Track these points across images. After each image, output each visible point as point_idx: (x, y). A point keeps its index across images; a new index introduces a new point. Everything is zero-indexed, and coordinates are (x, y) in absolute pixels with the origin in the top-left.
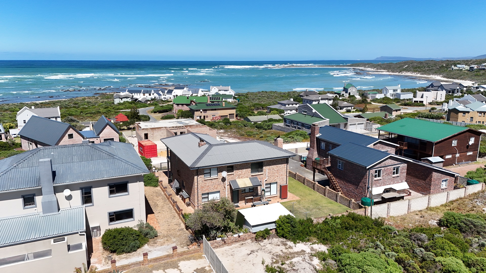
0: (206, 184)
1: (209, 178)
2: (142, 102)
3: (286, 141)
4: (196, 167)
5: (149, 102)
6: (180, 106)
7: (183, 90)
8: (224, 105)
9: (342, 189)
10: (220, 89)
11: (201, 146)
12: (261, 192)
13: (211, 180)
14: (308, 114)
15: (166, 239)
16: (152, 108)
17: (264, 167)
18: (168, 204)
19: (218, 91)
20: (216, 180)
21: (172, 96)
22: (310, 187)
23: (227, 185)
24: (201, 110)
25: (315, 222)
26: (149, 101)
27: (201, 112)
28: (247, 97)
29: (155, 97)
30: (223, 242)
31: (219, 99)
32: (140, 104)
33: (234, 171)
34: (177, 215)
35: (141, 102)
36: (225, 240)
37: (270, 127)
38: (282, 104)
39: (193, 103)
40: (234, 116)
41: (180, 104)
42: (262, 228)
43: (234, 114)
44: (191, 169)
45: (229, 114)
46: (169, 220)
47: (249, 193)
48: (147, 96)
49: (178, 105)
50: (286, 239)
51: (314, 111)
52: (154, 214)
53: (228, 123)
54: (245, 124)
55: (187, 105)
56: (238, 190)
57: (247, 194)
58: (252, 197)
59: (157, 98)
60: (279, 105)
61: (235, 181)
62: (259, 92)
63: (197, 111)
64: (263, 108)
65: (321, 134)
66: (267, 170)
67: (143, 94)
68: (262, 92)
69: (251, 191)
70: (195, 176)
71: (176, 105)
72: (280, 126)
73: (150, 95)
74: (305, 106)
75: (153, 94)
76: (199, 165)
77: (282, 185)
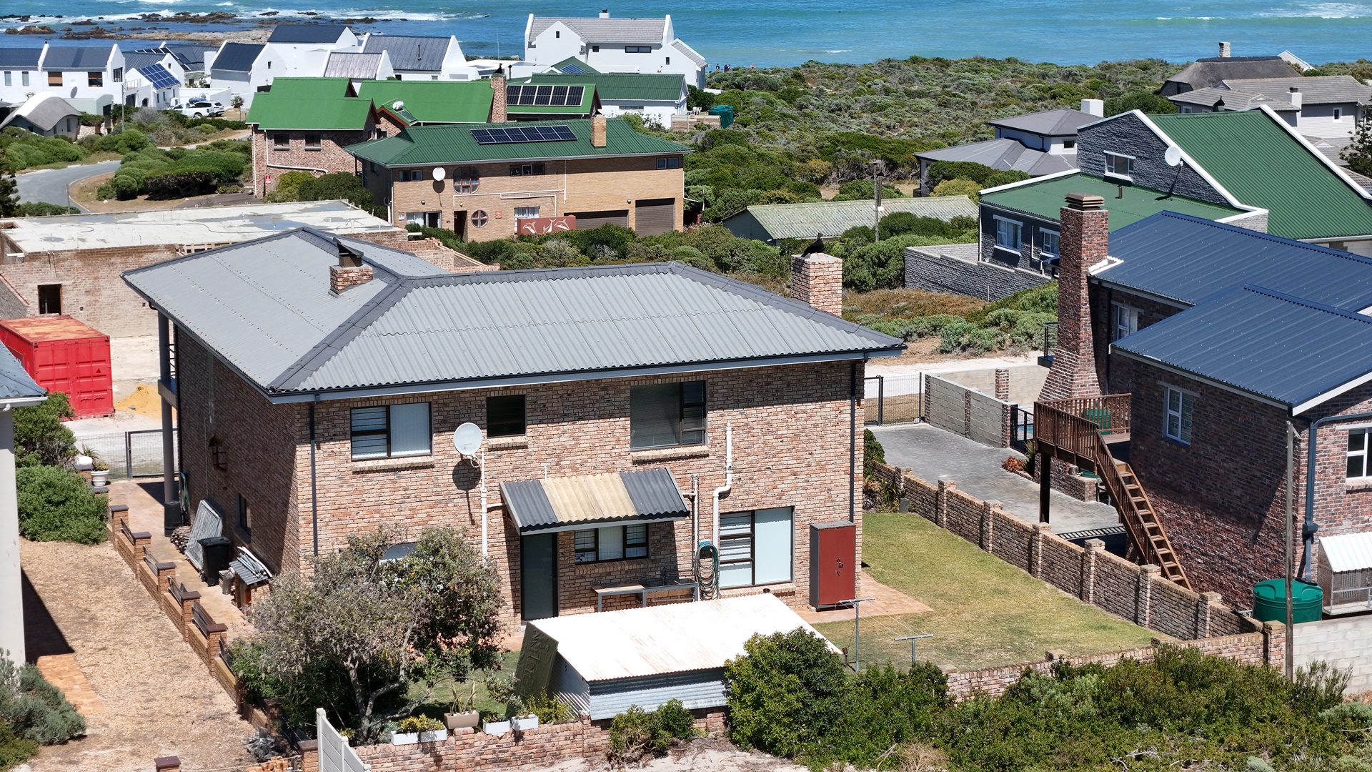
0: (361, 492)
1: (382, 463)
2: (41, 131)
3: (964, 340)
4: (305, 392)
5: (86, 131)
6: (298, 145)
7: (329, 47)
8: (600, 139)
9: (1187, 557)
10: (596, 40)
11: (346, 288)
12: (696, 564)
13: (391, 476)
14: (1142, 181)
15: (128, 748)
16: (108, 167)
17: (710, 414)
18: (156, 618)
19: (584, 51)
20: (421, 473)
21: (246, 90)
22: (1010, 558)
23: (484, 510)
24: (439, 174)
25: (958, 687)
26: (85, 120)
27: (439, 186)
28: (790, 97)
29: (131, 99)
30: (429, 759)
31: (575, 100)
32: (25, 140)
33: (529, 429)
34: (196, 659)
35: (32, 127)
36: (441, 751)
37: (892, 269)
38: (1026, 138)
39: (384, 125)
40: (671, 213)
41: (297, 135)
42: (650, 701)
43: (671, 201)
44: (275, 401)
45: (640, 204)
46: (151, 681)
47: (619, 567)
48: (74, 92)
49: (281, 137)
50: (776, 754)
51: (1175, 155)
52: (70, 656)
53: (602, 242)
54: (720, 252)
55: (344, 138)
56: (555, 535)
57: (609, 568)
58: (640, 587)
59: (145, 102)
60: (1005, 144)
61: (537, 486)
62: (889, 66)
63: (409, 175)
64: (892, 165)
65: (1119, 262)
66: (729, 433)
67: (51, 74)
68: (914, 60)
69: (631, 552)
70: (301, 443)
71: (269, 143)
72: (952, 262)
73: (95, 80)
74: (1124, 128)
75: (118, 74)
76: (324, 378)
77: (819, 526)
